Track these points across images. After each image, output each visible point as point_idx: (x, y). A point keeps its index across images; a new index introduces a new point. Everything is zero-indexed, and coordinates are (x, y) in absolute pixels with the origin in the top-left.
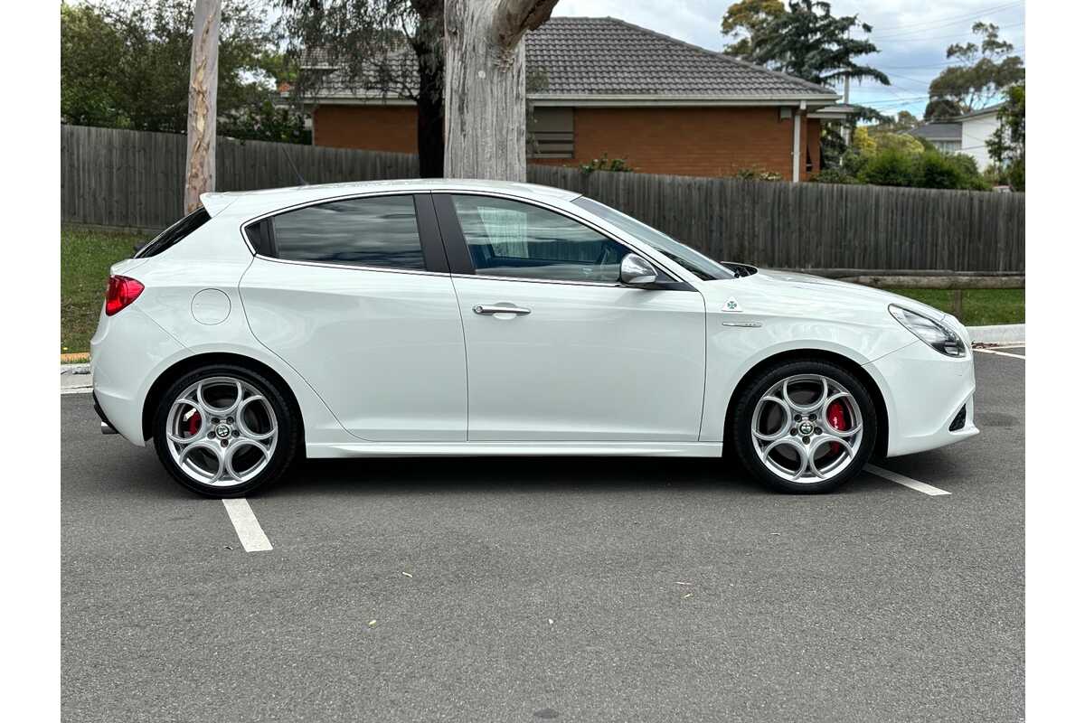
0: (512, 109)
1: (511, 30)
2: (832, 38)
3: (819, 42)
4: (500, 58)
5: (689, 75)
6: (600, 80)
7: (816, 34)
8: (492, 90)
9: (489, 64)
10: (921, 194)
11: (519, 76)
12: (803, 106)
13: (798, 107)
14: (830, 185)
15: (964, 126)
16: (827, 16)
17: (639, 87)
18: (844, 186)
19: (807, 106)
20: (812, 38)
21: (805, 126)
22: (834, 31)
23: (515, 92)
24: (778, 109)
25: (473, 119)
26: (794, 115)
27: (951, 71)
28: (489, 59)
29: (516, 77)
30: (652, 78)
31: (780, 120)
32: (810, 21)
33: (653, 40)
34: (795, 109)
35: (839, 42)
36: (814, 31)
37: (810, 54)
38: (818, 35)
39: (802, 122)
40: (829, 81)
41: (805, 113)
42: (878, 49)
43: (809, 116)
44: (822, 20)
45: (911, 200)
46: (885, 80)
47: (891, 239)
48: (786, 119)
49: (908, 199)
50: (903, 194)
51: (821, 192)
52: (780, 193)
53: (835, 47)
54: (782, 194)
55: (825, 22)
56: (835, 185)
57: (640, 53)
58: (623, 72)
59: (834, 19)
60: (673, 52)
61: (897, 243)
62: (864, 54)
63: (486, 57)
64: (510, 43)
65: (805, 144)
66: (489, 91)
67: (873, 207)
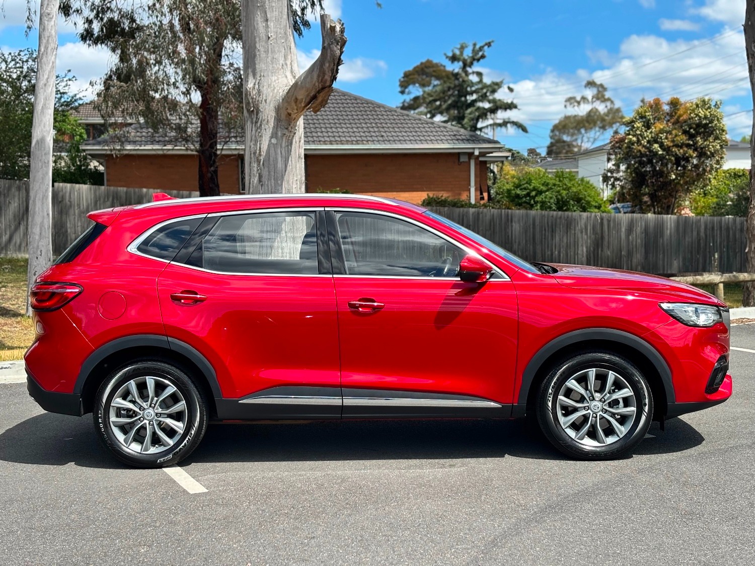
0: (296, 165)
1: (297, 110)
2: (484, 98)
3: (474, 101)
4: (287, 129)
5: (391, 130)
6: (325, 134)
7: (472, 95)
8: (281, 151)
9: (279, 134)
10: (566, 217)
11: (300, 141)
12: (477, 153)
13: (473, 153)
14: (500, 210)
15: (580, 162)
16: (481, 81)
17: (355, 139)
18: (510, 211)
19: (480, 153)
20: (470, 98)
21: (478, 166)
22: (486, 93)
23: (297, 153)
24: (459, 154)
25: (267, 173)
26: (470, 159)
27: (567, 118)
28: (279, 129)
29: (298, 142)
30: (364, 132)
31: (460, 163)
32: (468, 86)
33: (362, 104)
34: (470, 155)
35: (489, 102)
36: (471, 93)
37: (469, 111)
38: (474, 97)
39: (476, 164)
40: (483, 130)
41: (478, 157)
42: (519, 107)
43: (481, 159)
44: (476, 85)
45: (558, 220)
46: (524, 130)
47: (545, 250)
48: (463, 162)
49: (556, 220)
50: (552, 216)
51: (493, 215)
52: (463, 216)
53: (487, 105)
54: (465, 217)
55: (480, 86)
56: (503, 211)
57: (353, 113)
58: (342, 128)
59: (485, 84)
60: (378, 113)
61: (549, 253)
62: (508, 111)
63: (277, 128)
64: (295, 119)
65: (479, 179)
66: (279, 153)
67: (531, 226)
